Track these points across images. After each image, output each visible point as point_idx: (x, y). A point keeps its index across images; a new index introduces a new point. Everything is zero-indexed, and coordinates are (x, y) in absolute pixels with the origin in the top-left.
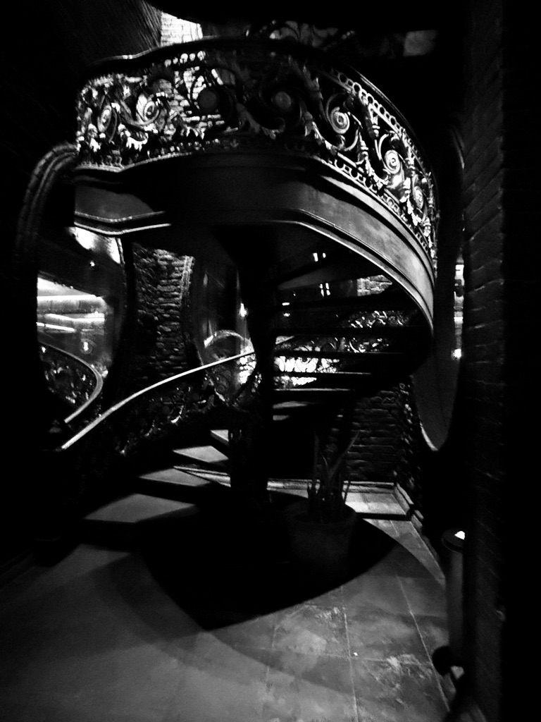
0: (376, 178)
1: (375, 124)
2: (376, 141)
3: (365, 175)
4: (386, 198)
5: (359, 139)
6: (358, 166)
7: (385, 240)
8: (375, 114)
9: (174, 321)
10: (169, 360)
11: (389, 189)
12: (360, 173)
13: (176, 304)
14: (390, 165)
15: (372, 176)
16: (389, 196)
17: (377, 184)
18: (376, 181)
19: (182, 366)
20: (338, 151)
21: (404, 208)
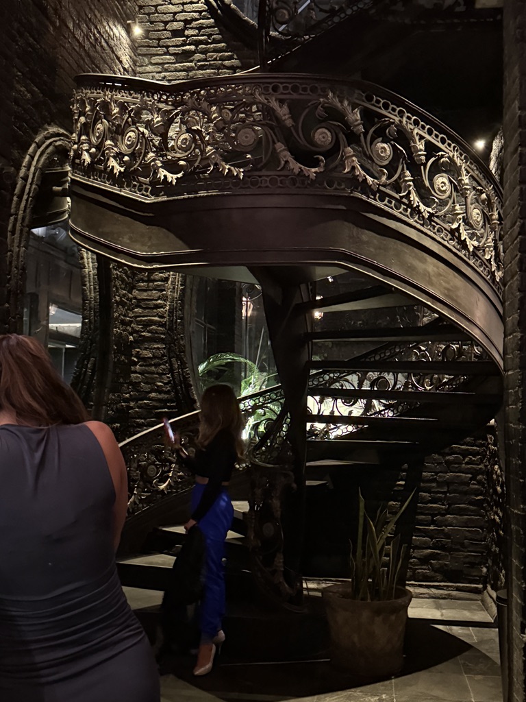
0: (422, 207)
1: (421, 150)
2: (422, 167)
3: (410, 205)
4: (434, 227)
5: (403, 169)
6: (402, 197)
7: (432, 273)
8: (421, 138)
9: (158, 343)
10: (149, 399)
11: (437, 217)
12: (404, 204)
13: (160, 317)
14: (439, 190)
15: (418, 206)
16: (437, 224)
17: (424, 214)
18: (422, 211)
19: (169, 408)
20: (379, 185)
21: (457, 234)
